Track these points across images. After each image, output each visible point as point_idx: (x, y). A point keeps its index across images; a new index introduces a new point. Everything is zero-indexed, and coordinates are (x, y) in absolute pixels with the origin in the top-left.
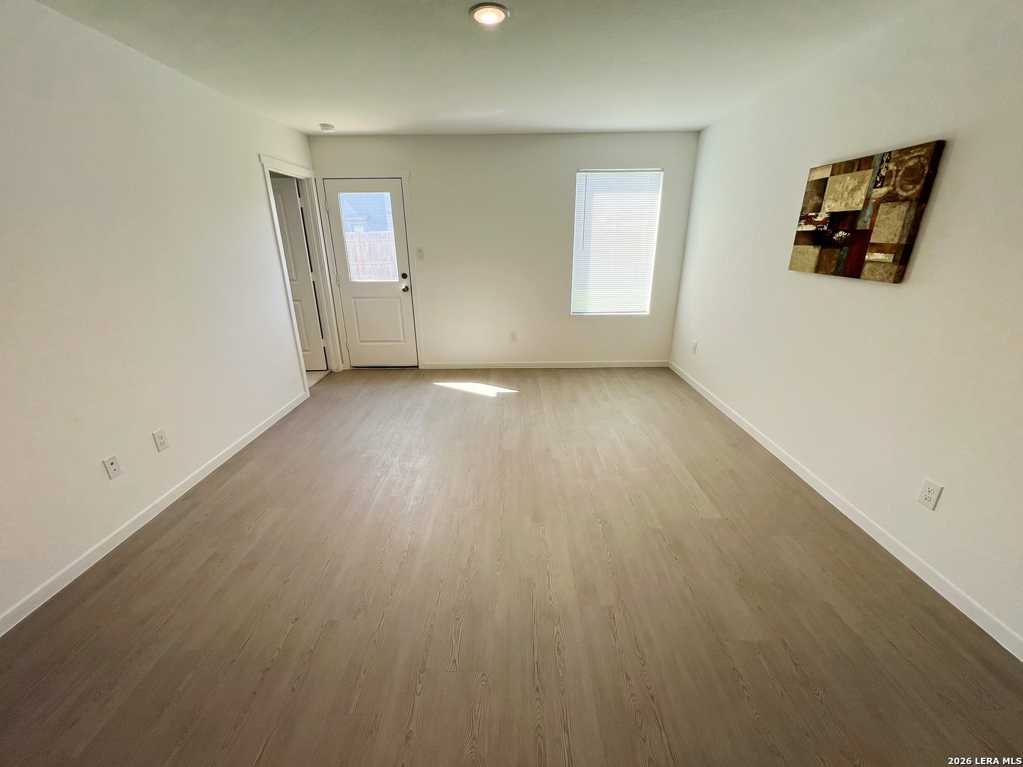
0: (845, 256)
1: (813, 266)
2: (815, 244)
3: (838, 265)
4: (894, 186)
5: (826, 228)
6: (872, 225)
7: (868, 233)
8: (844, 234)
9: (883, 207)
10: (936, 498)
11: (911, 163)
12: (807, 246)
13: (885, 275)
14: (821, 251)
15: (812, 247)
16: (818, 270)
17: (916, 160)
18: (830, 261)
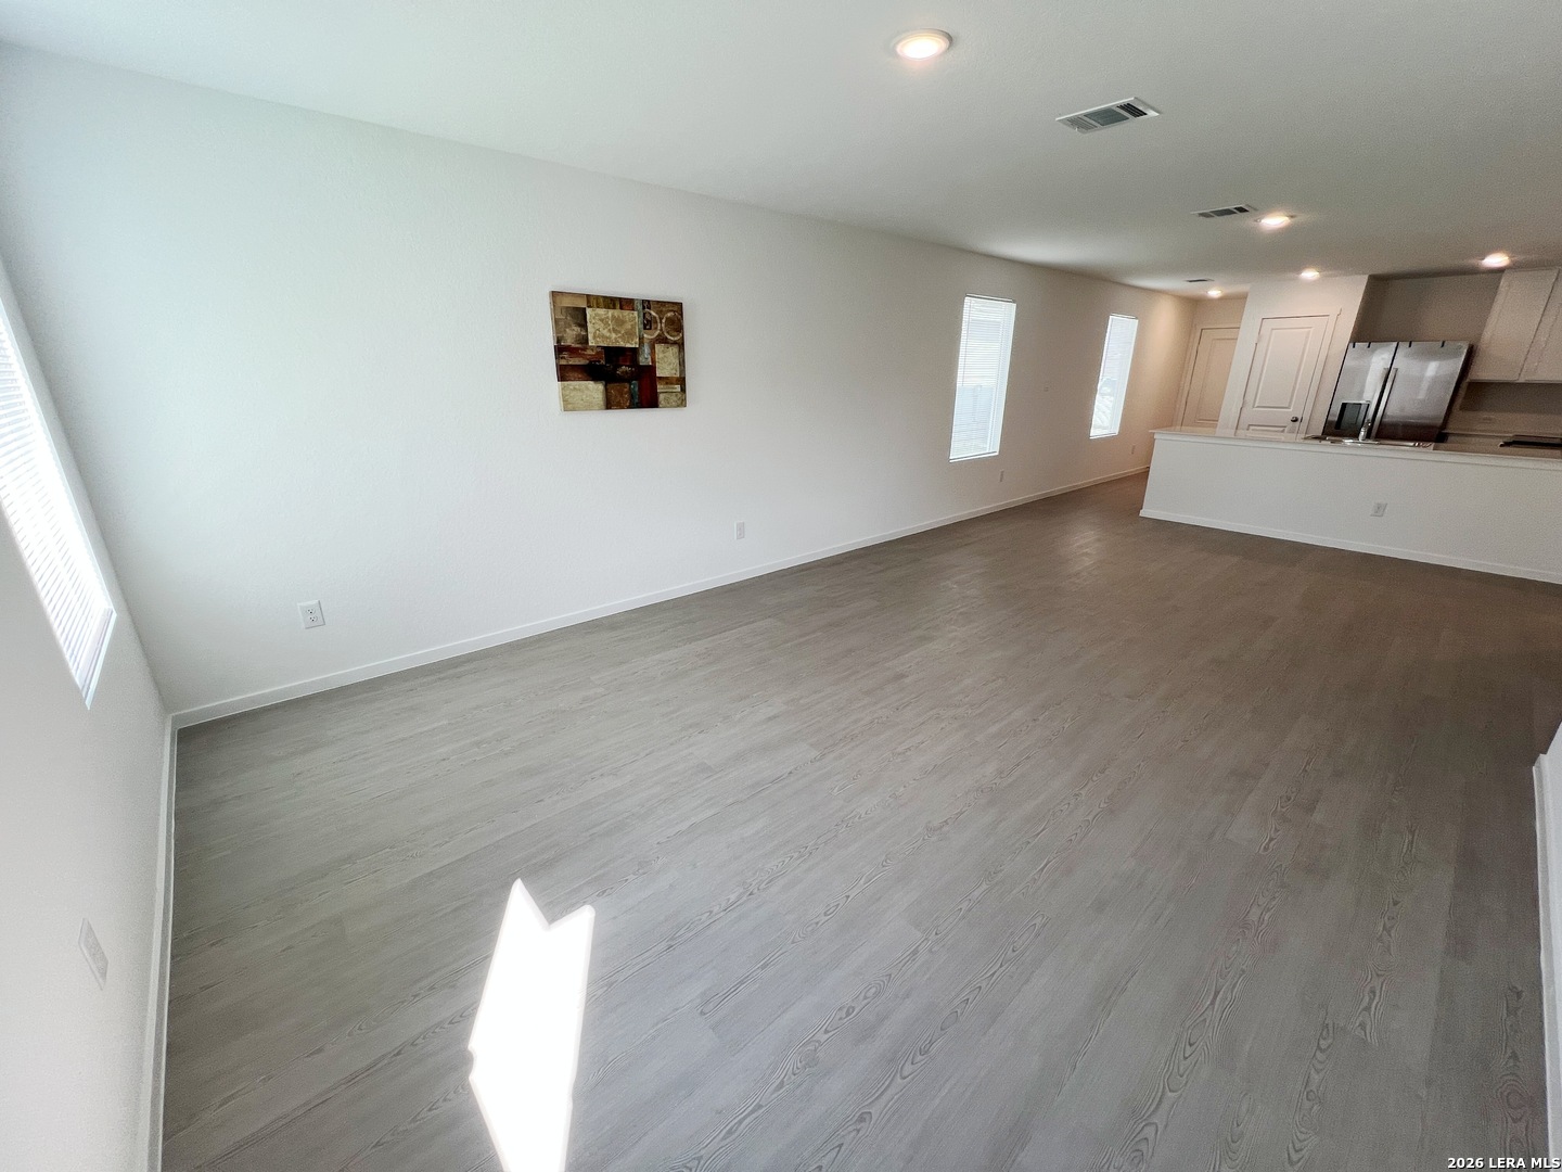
0: (637, 389)
1: (602, 403)
2: (595, 378)
3: (632, 397)
4: (661, 330)
5: (603, 362)
6: (653, 361)
7: (652, 369)
8: (628, 369)
9: (658, 347)
10: (741, 529)
11: (669, 315)
12: (587, 382)
13: (679, 402)
14: (606, 386)
15: (592, 382)
16: (609, 404)
17: (672, 314)
18: (622, 396)
